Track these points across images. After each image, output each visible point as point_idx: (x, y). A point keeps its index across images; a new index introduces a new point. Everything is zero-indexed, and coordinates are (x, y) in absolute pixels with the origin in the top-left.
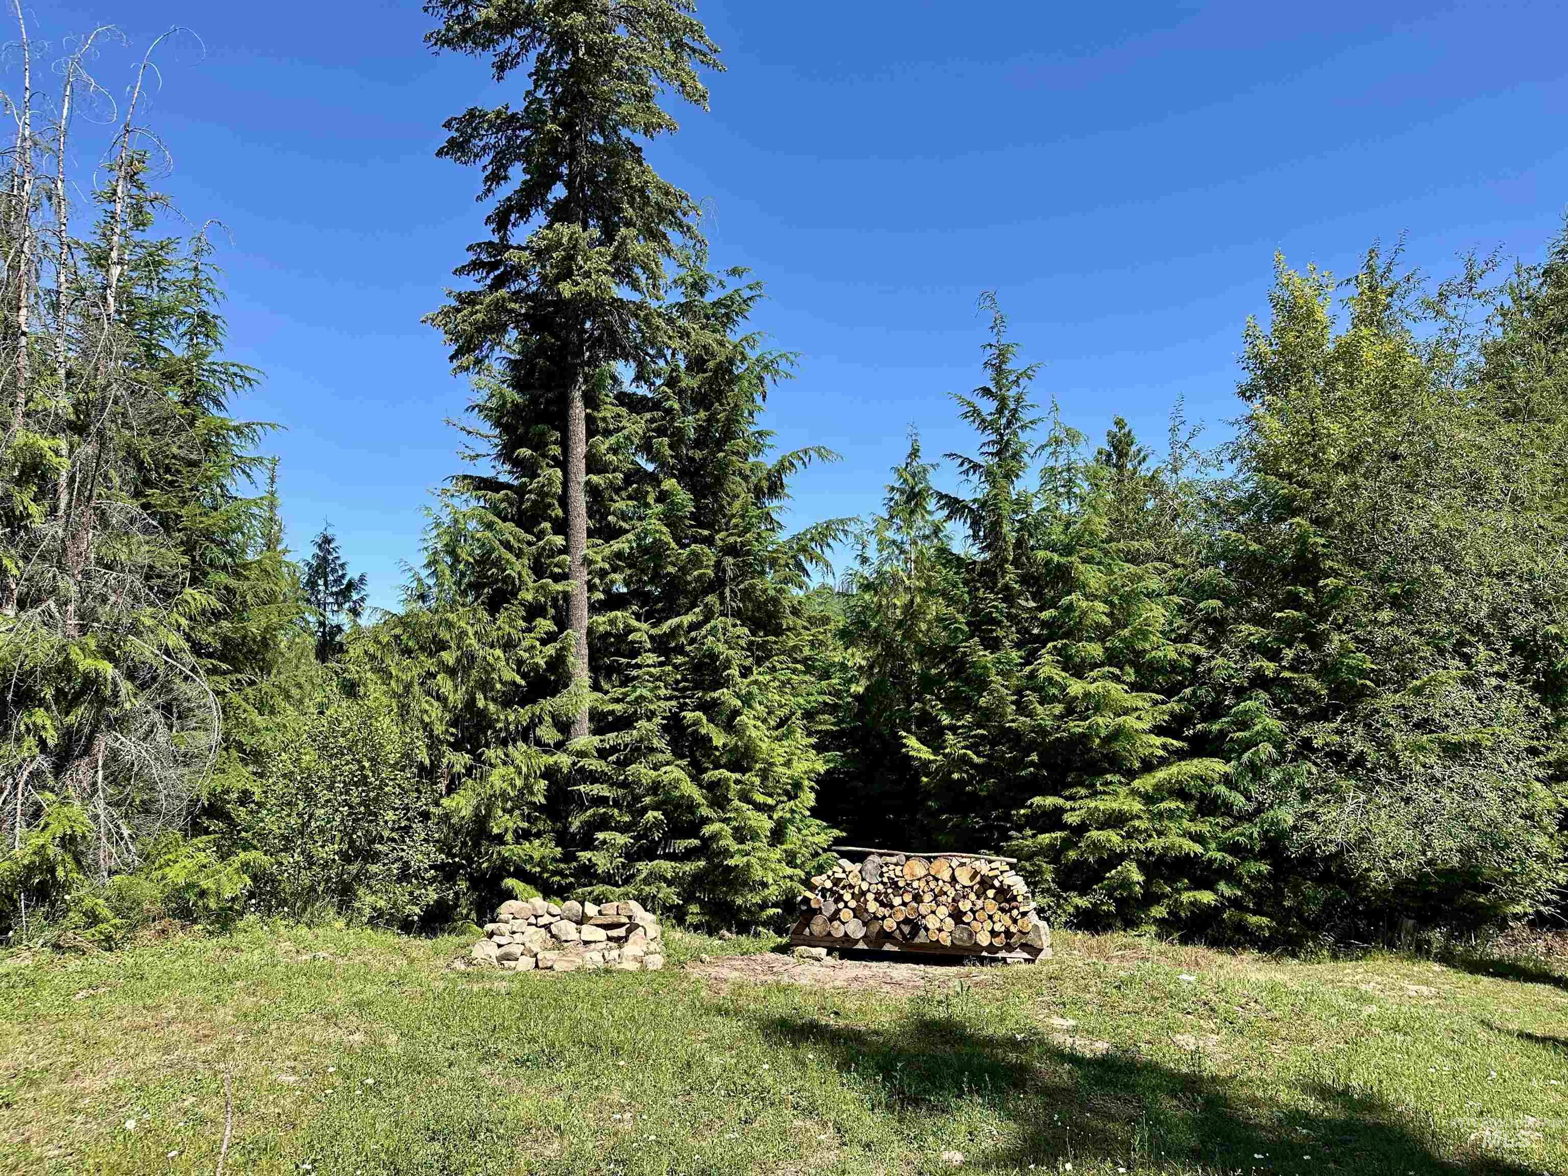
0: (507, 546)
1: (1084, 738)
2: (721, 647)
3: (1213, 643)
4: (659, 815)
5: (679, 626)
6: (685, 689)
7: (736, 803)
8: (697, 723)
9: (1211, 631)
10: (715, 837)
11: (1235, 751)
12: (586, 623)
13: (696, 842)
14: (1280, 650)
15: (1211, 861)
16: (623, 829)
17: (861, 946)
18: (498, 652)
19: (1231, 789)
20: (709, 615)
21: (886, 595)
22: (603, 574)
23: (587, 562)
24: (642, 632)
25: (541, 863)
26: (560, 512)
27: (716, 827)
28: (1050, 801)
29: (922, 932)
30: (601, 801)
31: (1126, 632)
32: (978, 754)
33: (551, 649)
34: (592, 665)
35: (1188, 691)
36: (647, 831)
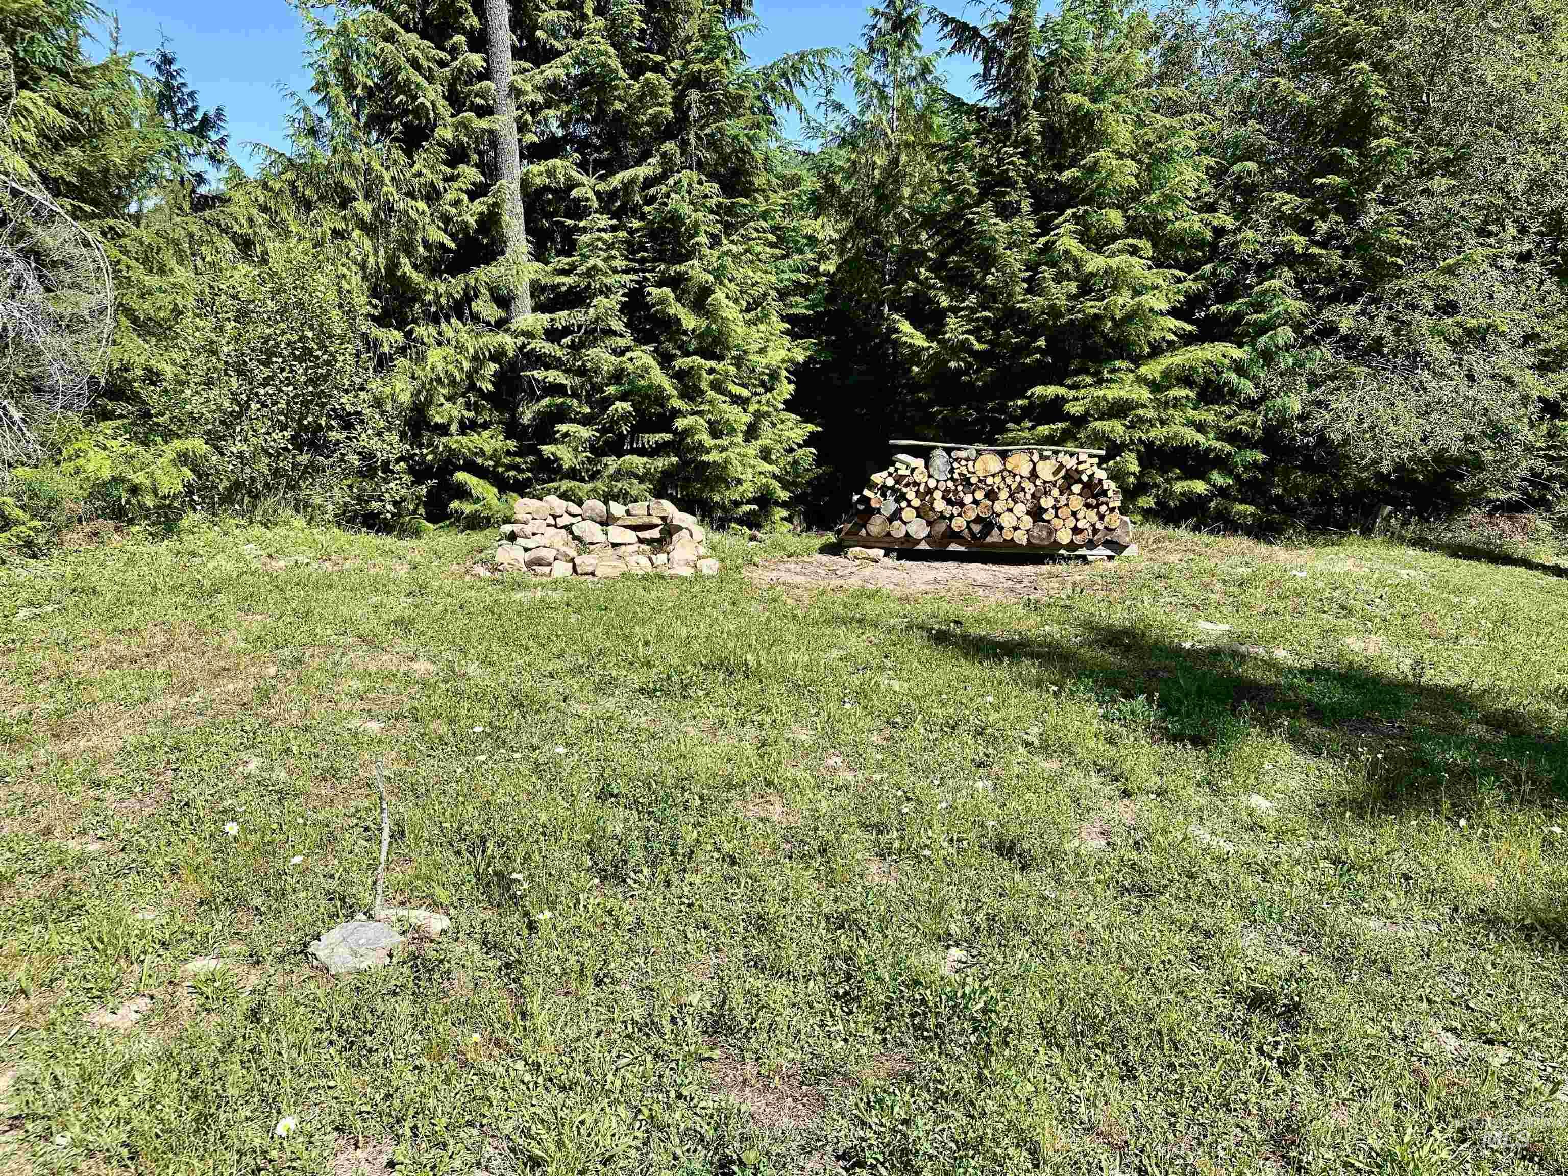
1: (1098, 320)
2: (686, 209)
3: (1242, 213)
4: (627, 406)
5: (633, 181)
6: (643, 261)
7: (711, 394)
8: (662, 301)
9: (1239, 199)
10: (688, 431)
11: (1247, 334)
12: (518, 173)
13: (668, 437)
14: (1312, 222)
15: (1209, 450)
16: (586, 421)
17: (923, 546)
18: (422, 205)
19: (1239, 375)
20: (668, 168)
21: (865, 152)
22: (534, 109)
23: (515, 92)
24: (587, 188)
25: (494, 456)
26: (475, 22)
27: (689, 420)
28: (1052, 391)
29: (996, 531)
30: (557, 389)
31: (1157, 198)
32: (979, 340)
33: (480, 206)
34: (531, 229)
35: (1208, 268)
36: (613, 424)
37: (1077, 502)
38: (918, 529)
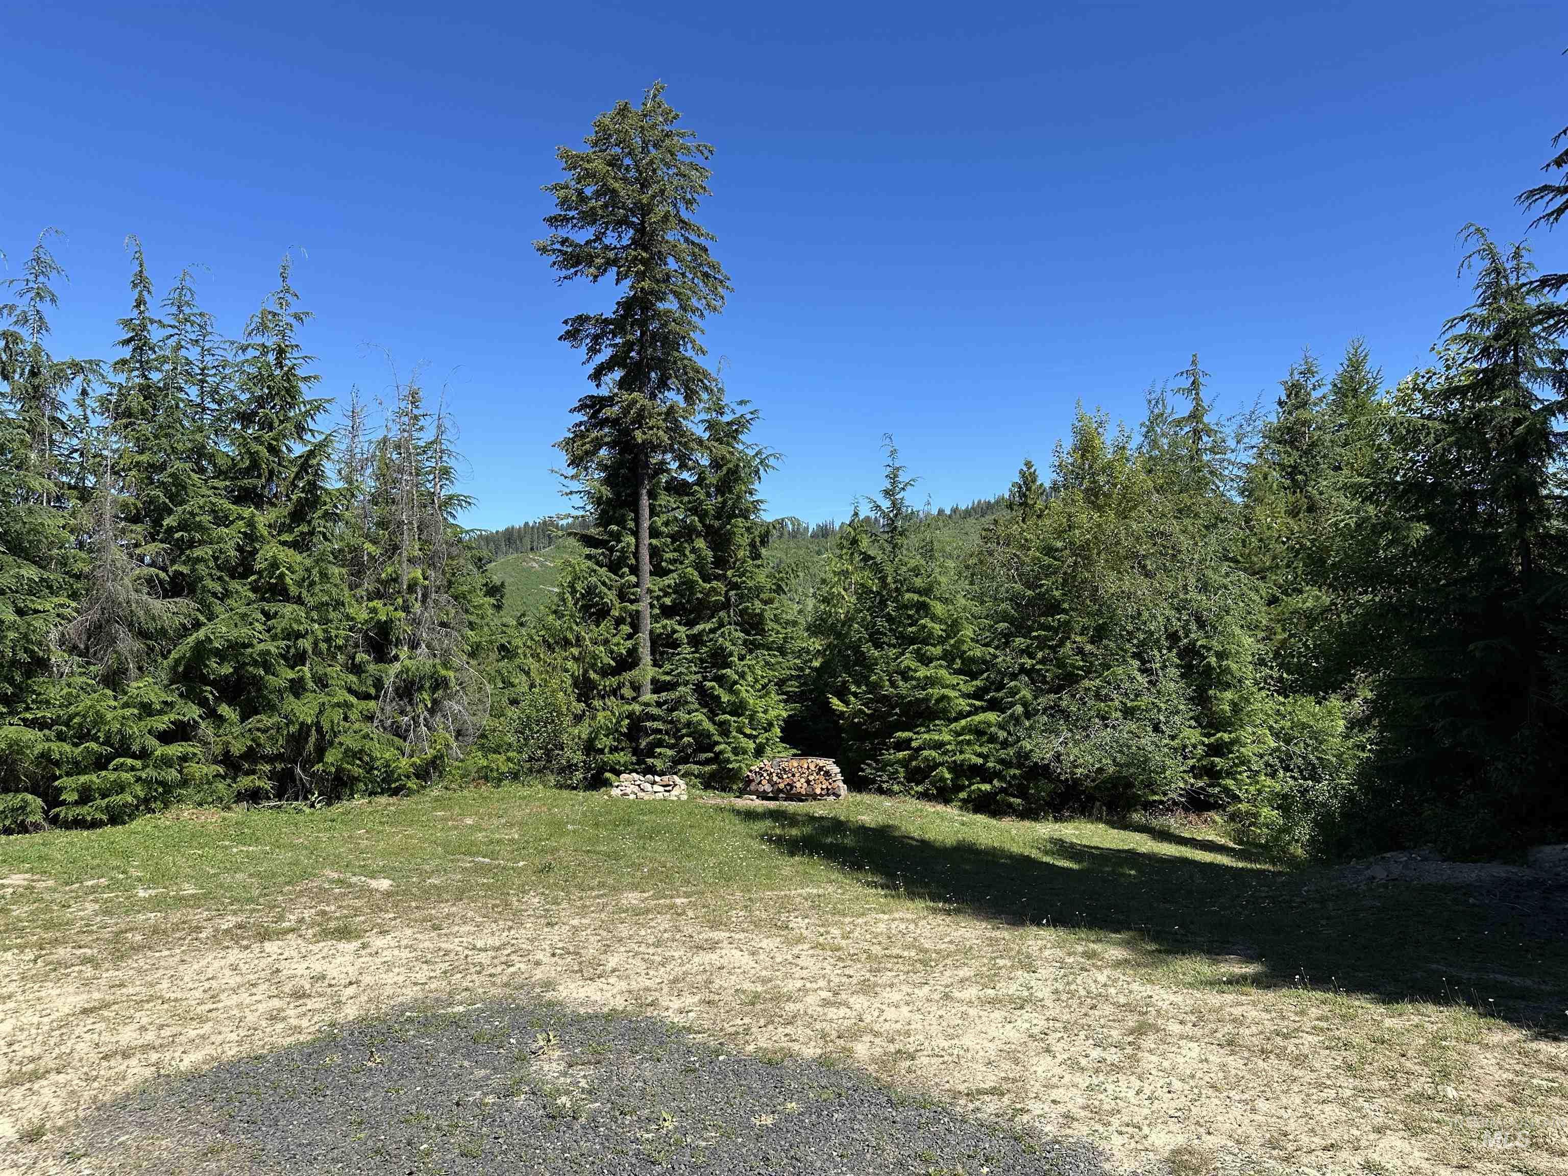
0: (604, 583)
1: (927, 699)
2: (728, 644)
4: (690, 739)
5: (704, 630)
6: (706, 667)
7: (734, 733)
8: (713, 688)
9: (1002, 640)
10: (721, 752)
12: (649, 628)
13: (712, 755)
14: (1034, 653)
15: (989, 768)
16: (671, 747)
17: (770, 795)
18: (602, 648)
19: (1001, 729)
20: (721, 625)
22: (658, 598)
23: (650, 591)
24: (682, 632)
26: (633, 561)
27: (722, 747)
28: (906, 734)
29: (794, 789)
30: (659, 731)
31: (952, 642)
32: (869, 708)
33: (629, 644)
34: (653, 653)
35: (985, 675)
36: (684, 748)
37: (822, 778)
38: (768, 788)
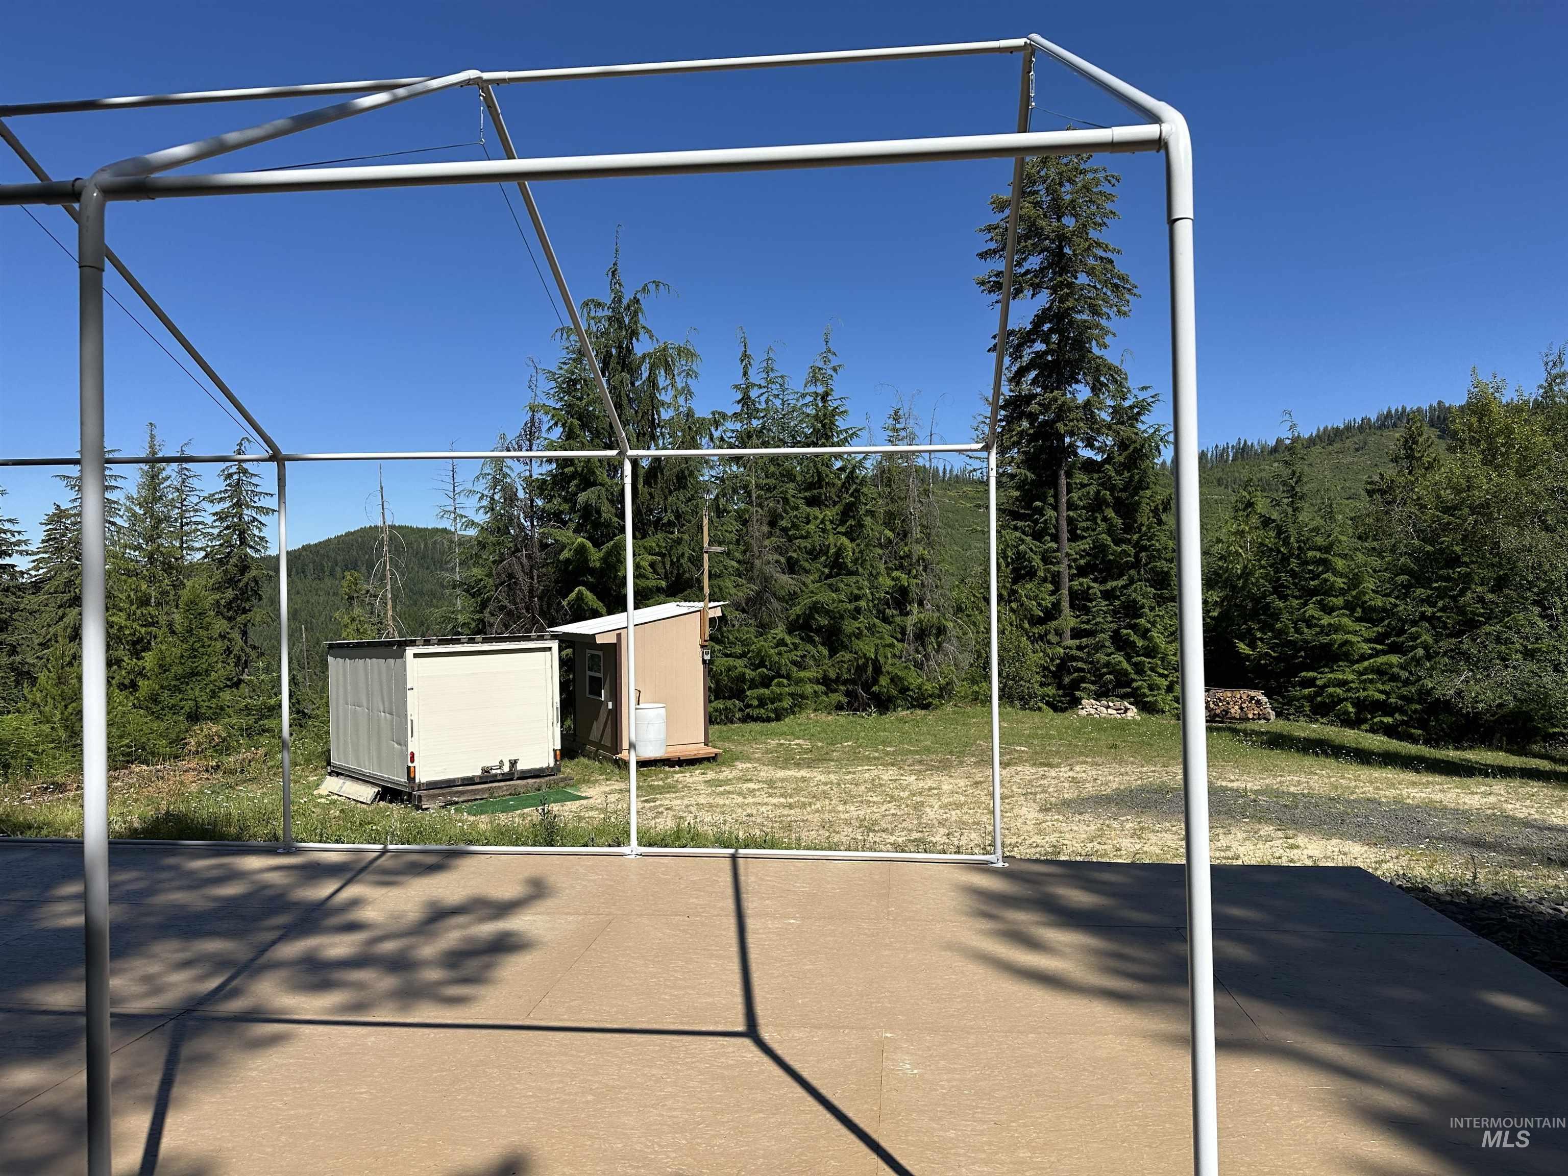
0: (1031, 550)
1: (1330, 644)
2: (1139, 598)
4: (1112, 677)
5: (1116, 586)
6: (1120, 617)
7: (1149, 672)
8: (1128, 634)
9: (1402, 591)
11: (1406, 651)
12: (1068, 585)
13: (1129, 690)
14: (1438, 602)
15: (1391, 703)
16: (1093, 683)
18: (1034, 603)
19: (1403, 670)
20: (1132, 581)
21: (1231, 562)
22: (1075, 560)
23: (1068, 555)
24: (1096, 588)
25: (1054, 696)
26: (1054, 531)
27: (1140, 683)
28: (1311, 674)
30: (1081, 670)
31: (1354, 593)
32: (1275, 652)
33: (1053, 599)
34: (1072, 606)
35: (1386, 622)
36: (1105, 684)
37: (1254, 706)
